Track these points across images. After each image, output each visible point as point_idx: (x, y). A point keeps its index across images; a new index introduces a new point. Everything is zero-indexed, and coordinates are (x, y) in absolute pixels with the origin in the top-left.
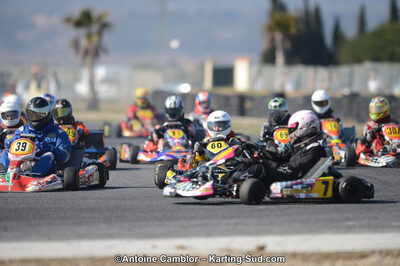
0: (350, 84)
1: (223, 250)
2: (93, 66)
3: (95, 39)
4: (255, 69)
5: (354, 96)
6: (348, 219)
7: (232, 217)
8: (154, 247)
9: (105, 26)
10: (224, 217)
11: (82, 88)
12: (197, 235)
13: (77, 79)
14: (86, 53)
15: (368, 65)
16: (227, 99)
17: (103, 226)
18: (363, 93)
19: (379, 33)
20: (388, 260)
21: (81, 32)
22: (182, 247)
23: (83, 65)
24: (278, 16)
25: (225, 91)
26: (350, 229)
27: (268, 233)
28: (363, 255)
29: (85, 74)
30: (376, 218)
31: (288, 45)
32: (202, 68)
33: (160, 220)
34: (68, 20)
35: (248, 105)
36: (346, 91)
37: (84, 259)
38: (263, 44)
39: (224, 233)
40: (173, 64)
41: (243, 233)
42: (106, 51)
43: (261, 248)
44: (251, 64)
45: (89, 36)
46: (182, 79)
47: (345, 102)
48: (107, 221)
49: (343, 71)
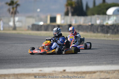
0: (91, 21)
1: (53, 71)
2: (14, 17)
3: (15, 9)
4: (63, 17)
5: (92, 25)
6: (90, 62)
7: (56, 61)
8: (33, 71)
9: (18, 5)
10: (53, 62)
11: (11, 24)
12: (45, 67)
13: (10, 21)
14: (12, 13)
15: (96, 16)
17: (18, 64)
18: (95, 24)
19: (99, 6)
20: (102, 74)
21: (11, 7)
22: (41, 71)
23: (11, 17)
24: (69, 2)
25: (54, 24)
26: (91, 65)
27: (66, 66)
28: (94, 72)
29: (12, 19)
30: (99, 61)
31: (72, 10)
32: (47, 17)
33: (34, 62)
34: (7, 3)
36: (90, 24)
37: (11, 74)
38: (65, 10)
39: (53, 66)
40: (38, 16)
41: (59, 66)
42: (18, 12)
43: (65, 71)
44: (61, 16)
45: (13, 8)
46: (41, 21)
47: (90, 27)
48: (19, 63)
49: (89, 18)
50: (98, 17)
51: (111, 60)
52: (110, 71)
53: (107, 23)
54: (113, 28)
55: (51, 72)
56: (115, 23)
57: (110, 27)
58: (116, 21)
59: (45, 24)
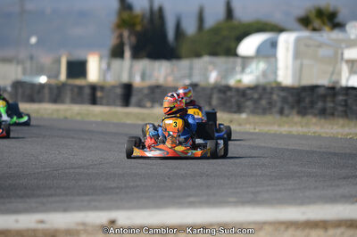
0: (190, 76)
1: (78, 224)
5: (194, 86)
6: (189, 196)
7: (87, 195)
8: (17, 221)
10: (79, 195)
12: (55, 210)
15: (206, 59)
16: (81, 88)
18: (202, 84)
19: (216, 30)
22: (42, 222)
24: (126, 15)
25: (79, 82)
26: (192, 205)
27: (118, 208)
30: (214, 195)
31: (133, 39)
32: (58, 62)
33: (22, 197)
35: (99, 94)
36: (187, 82)
38: (112, 41)
39: (79, 209)
40: (31, 58)
41: (96, 209)
43: (113, 222)
44: (101, 58)
46: (40, 72)
49: (185, 63)
50: (211, 63)
51: (253, 193)
52: (250, 223)
53: (240, 81)
54: (256, 96)
55: (73, 226)
56: (262, 81)
57: (249, 92)
58: (264, 74)
59: (53, 82)
